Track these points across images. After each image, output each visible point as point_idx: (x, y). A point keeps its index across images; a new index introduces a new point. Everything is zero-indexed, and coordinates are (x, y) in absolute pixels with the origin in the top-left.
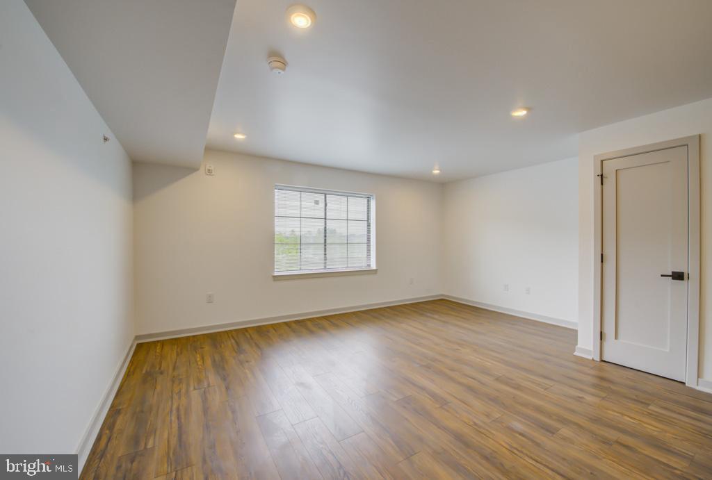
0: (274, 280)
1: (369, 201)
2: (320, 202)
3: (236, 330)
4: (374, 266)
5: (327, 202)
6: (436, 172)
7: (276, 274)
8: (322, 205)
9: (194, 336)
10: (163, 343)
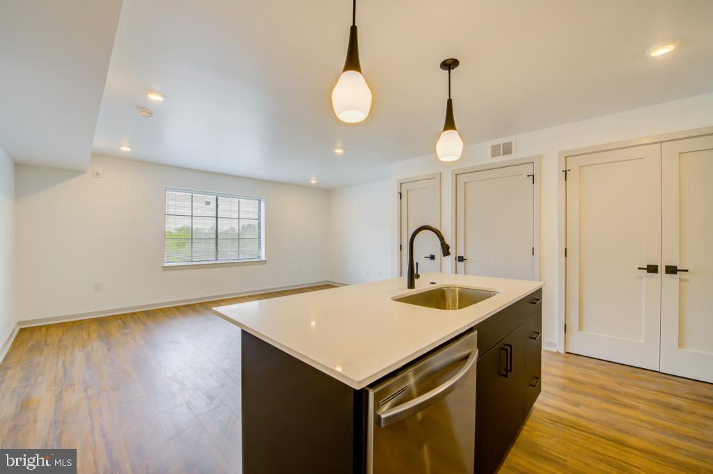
0: (164, 270)
1: (260, 203)
2: (211, 203)
3: (123, 314)
4: (263, 258)
5: (219, 202)
6: (313, 182)
7: (166, 265)
8: (213, 205)
9: (80, 321)
10: (47, 327)
